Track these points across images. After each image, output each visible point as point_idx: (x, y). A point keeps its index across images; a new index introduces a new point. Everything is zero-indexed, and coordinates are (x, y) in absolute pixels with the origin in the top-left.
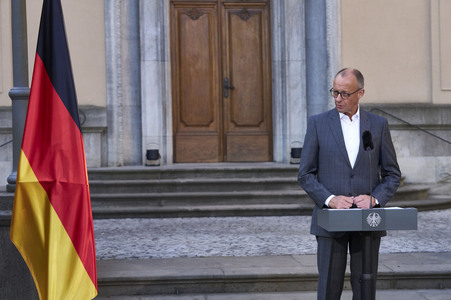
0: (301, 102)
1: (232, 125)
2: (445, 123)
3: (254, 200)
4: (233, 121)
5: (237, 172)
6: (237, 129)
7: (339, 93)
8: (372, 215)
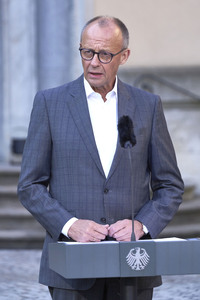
7: (94, 53)
8: (135, 252)
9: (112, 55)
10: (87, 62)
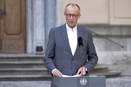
0: (42, 22)
1: (5, 34)
2: (116, 34)
3: (17, 73)
4: (5, 32)
5: (8, 58)
6: (8, 36)
7: (71, 15)
8: (82, 80)
9: (77, 16)
10: (69, 18)
